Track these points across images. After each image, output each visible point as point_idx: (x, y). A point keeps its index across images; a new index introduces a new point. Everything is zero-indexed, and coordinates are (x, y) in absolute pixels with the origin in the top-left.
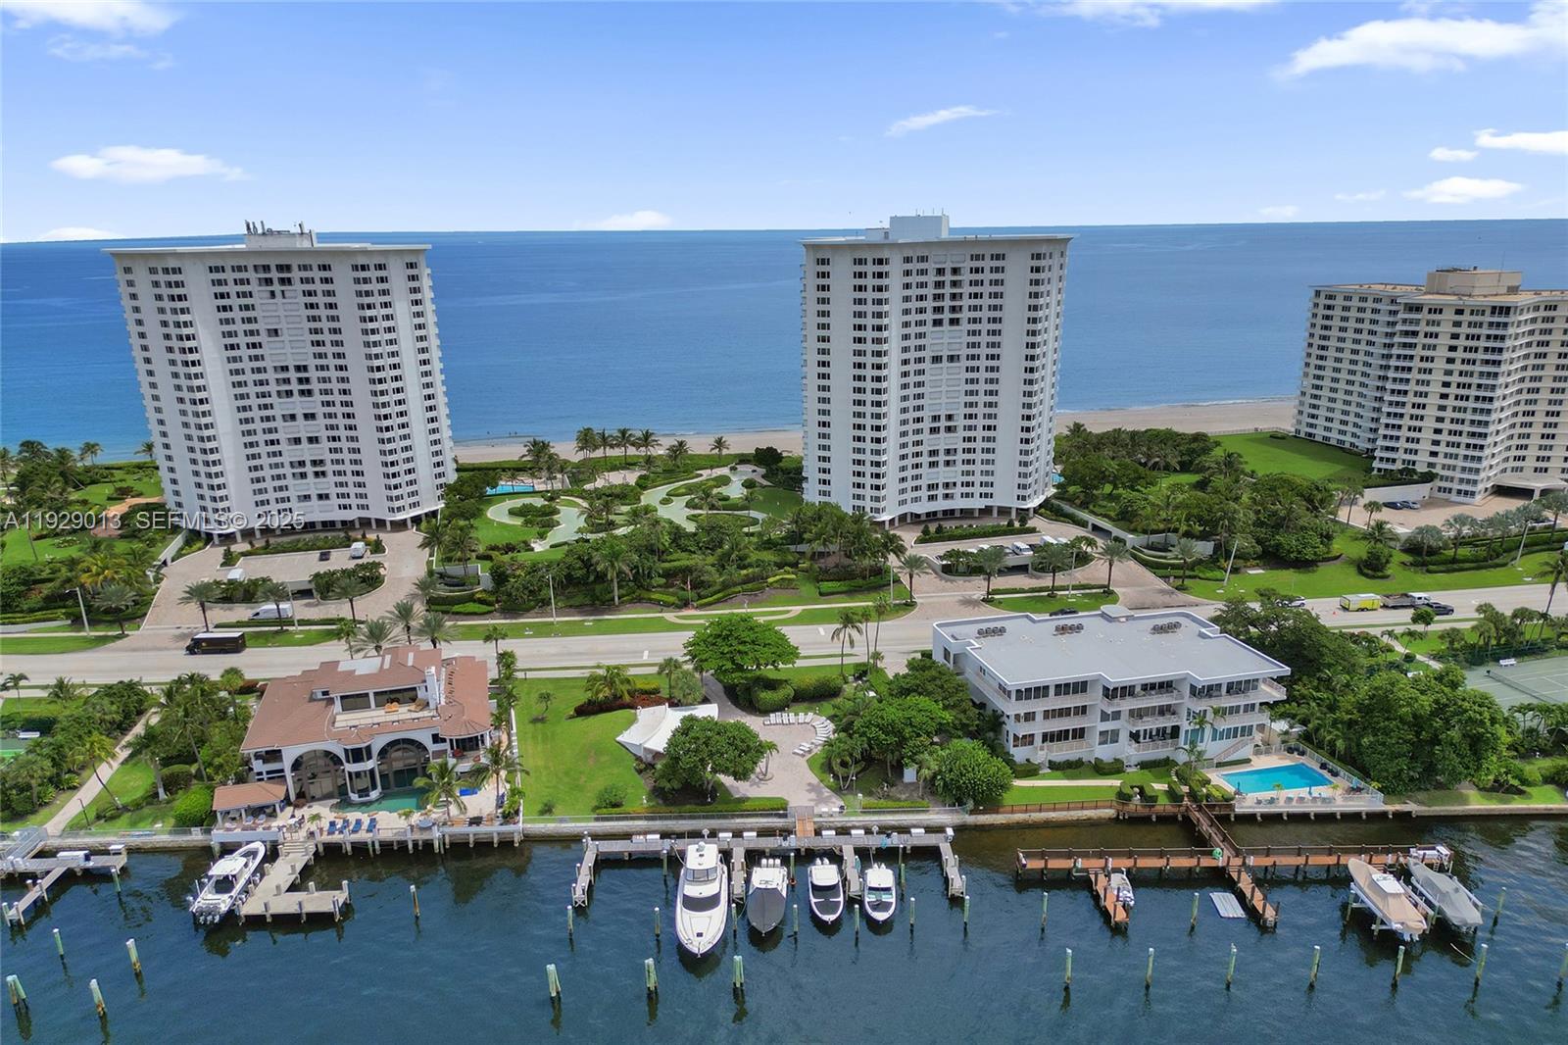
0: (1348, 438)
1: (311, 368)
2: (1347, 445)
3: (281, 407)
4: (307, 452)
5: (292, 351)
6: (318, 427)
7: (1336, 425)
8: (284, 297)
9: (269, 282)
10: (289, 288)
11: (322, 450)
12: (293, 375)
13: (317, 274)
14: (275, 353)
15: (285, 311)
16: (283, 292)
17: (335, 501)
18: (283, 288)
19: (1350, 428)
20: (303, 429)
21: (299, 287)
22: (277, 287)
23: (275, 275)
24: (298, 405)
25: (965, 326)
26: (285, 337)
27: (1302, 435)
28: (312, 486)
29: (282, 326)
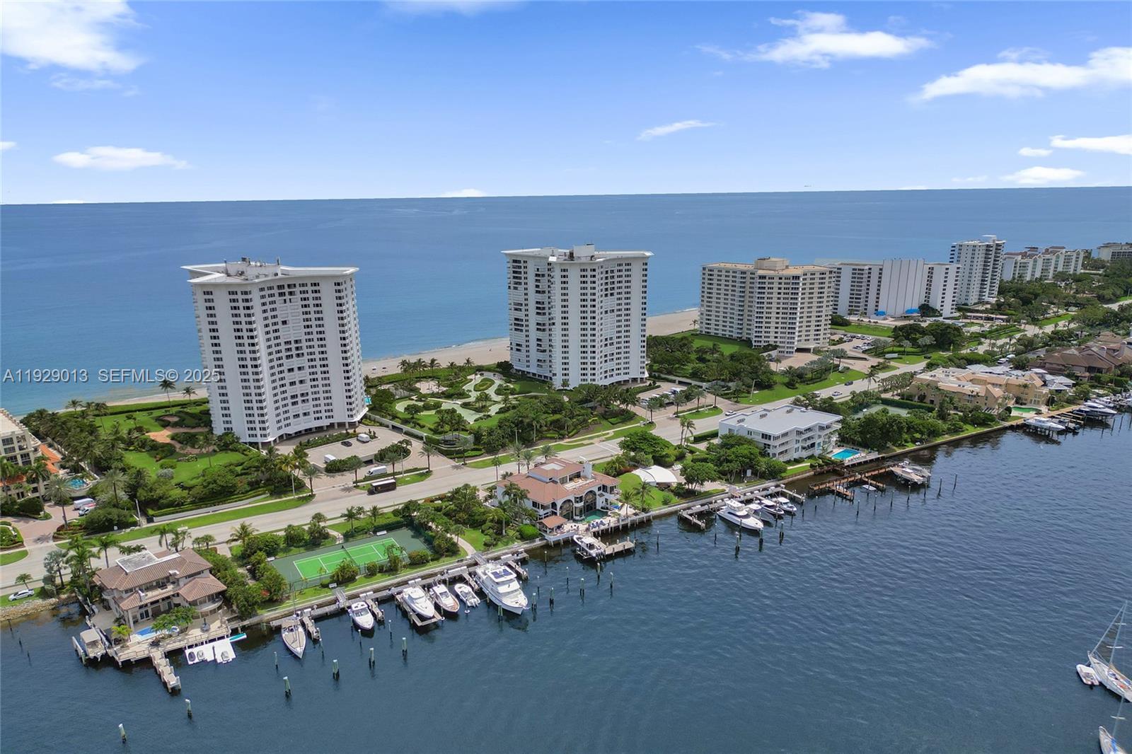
0: (727, 333)
1: (304, 341)
2: (727, 336)
3: (287, 364)
4: (298, 389)
5: (294, 331)
6: (305, 375)
7: (721, 327)
8: (290, 302)
9: (281, 294)
10: (295, 297)
11: (307, 387)
12: (293, 346)
13: (310, 288)
14: (287, 333)
15: (291, 310)
16: (290, 299)
17: (313, 416)
18: (291, 297)
19: (728, 328)
20: (296, 376)
21: (299, 296)
22: (287, 297)
23: (286, 290)
24: (295, 363)
25: (616, 296)
26: (290, 325)
27: (704, 333)
28: (300, 408)
29: (289, 319)
